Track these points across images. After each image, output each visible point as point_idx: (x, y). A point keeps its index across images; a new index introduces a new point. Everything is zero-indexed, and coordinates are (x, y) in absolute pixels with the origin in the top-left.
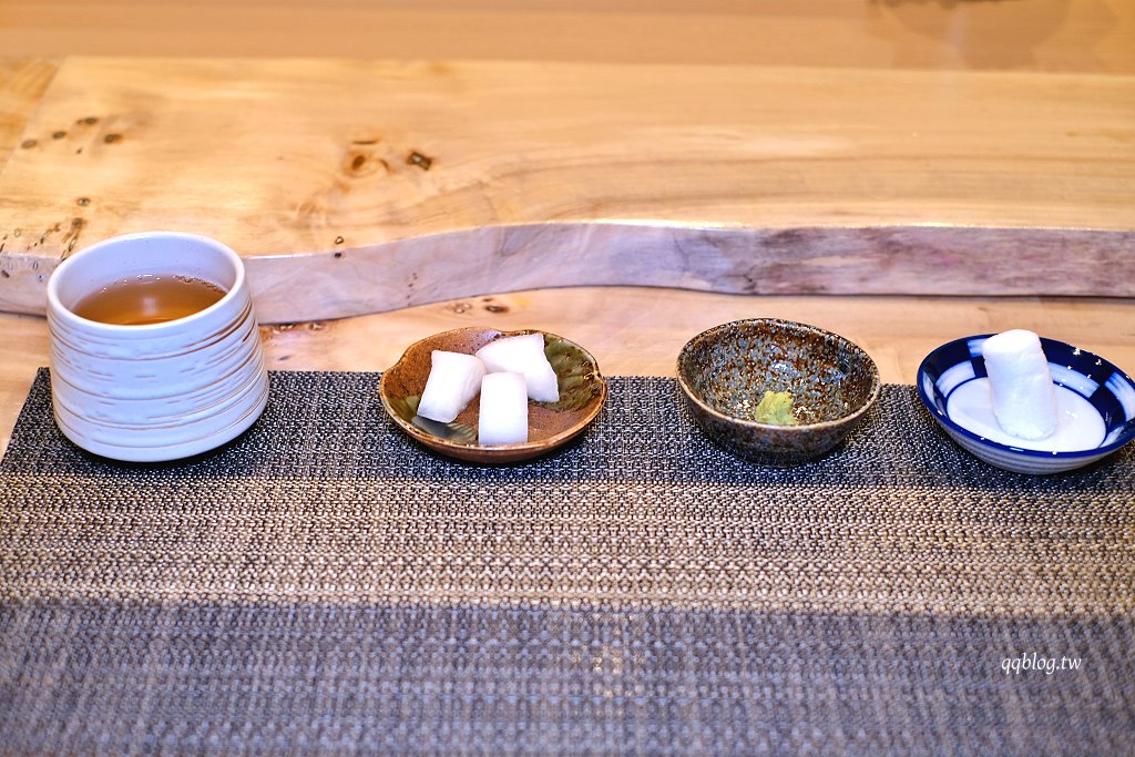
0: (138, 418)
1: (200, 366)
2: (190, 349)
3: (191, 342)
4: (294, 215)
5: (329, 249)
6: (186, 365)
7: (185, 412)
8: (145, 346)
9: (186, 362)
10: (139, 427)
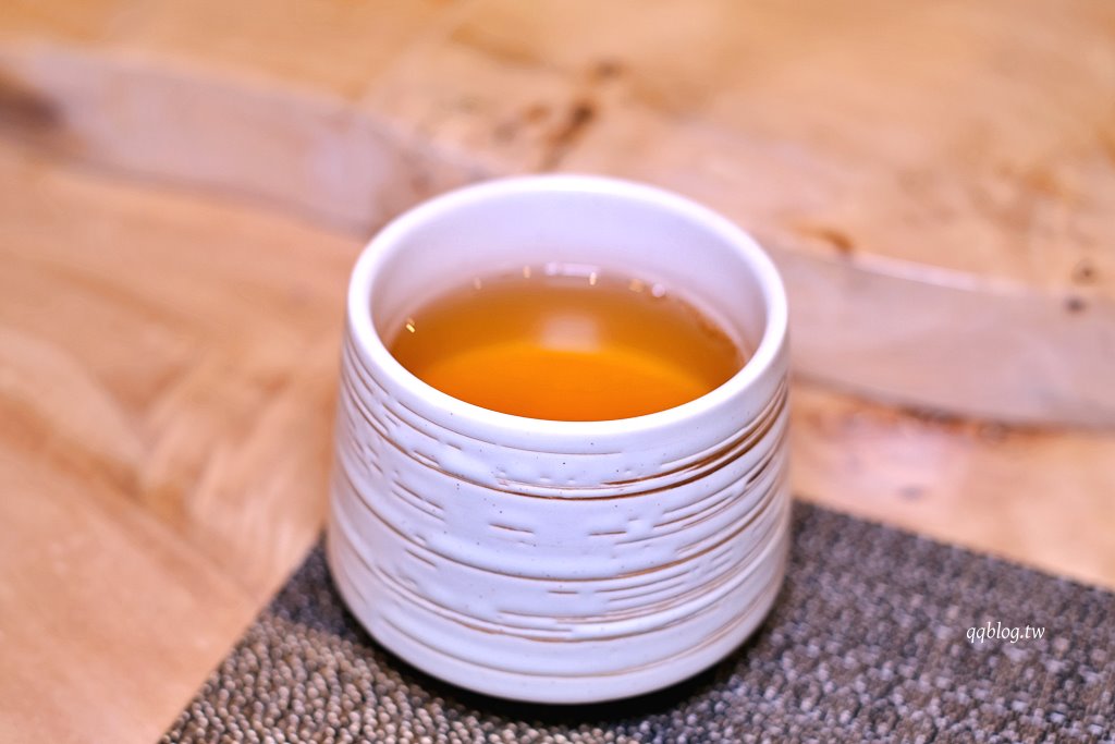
0: (482, 607)
1: (637, 528)
2: (622, 488)
3: (628, 475)
4: (1004, 193)
5: (1059, 287)
6: (610, 521)
7: (584, 618)
8: (523, 465)
9: (609, 515)
10: (480, 625)
